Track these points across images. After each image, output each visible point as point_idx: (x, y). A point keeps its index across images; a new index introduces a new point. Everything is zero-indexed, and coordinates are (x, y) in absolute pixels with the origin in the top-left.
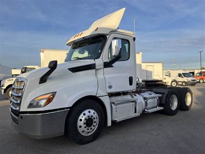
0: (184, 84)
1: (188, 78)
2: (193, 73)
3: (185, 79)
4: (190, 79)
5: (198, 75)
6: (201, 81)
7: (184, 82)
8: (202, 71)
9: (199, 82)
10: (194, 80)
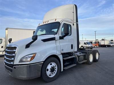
0: (87, 48)
1: (89, 45)
2: (92, 42)
3: (88, 46)
4: (90, 45)
5: (94, 43)
6: (96, 47)
7: (87, 47)
8: (96, 41)
9: (95, 47)
10: (92, 46)
